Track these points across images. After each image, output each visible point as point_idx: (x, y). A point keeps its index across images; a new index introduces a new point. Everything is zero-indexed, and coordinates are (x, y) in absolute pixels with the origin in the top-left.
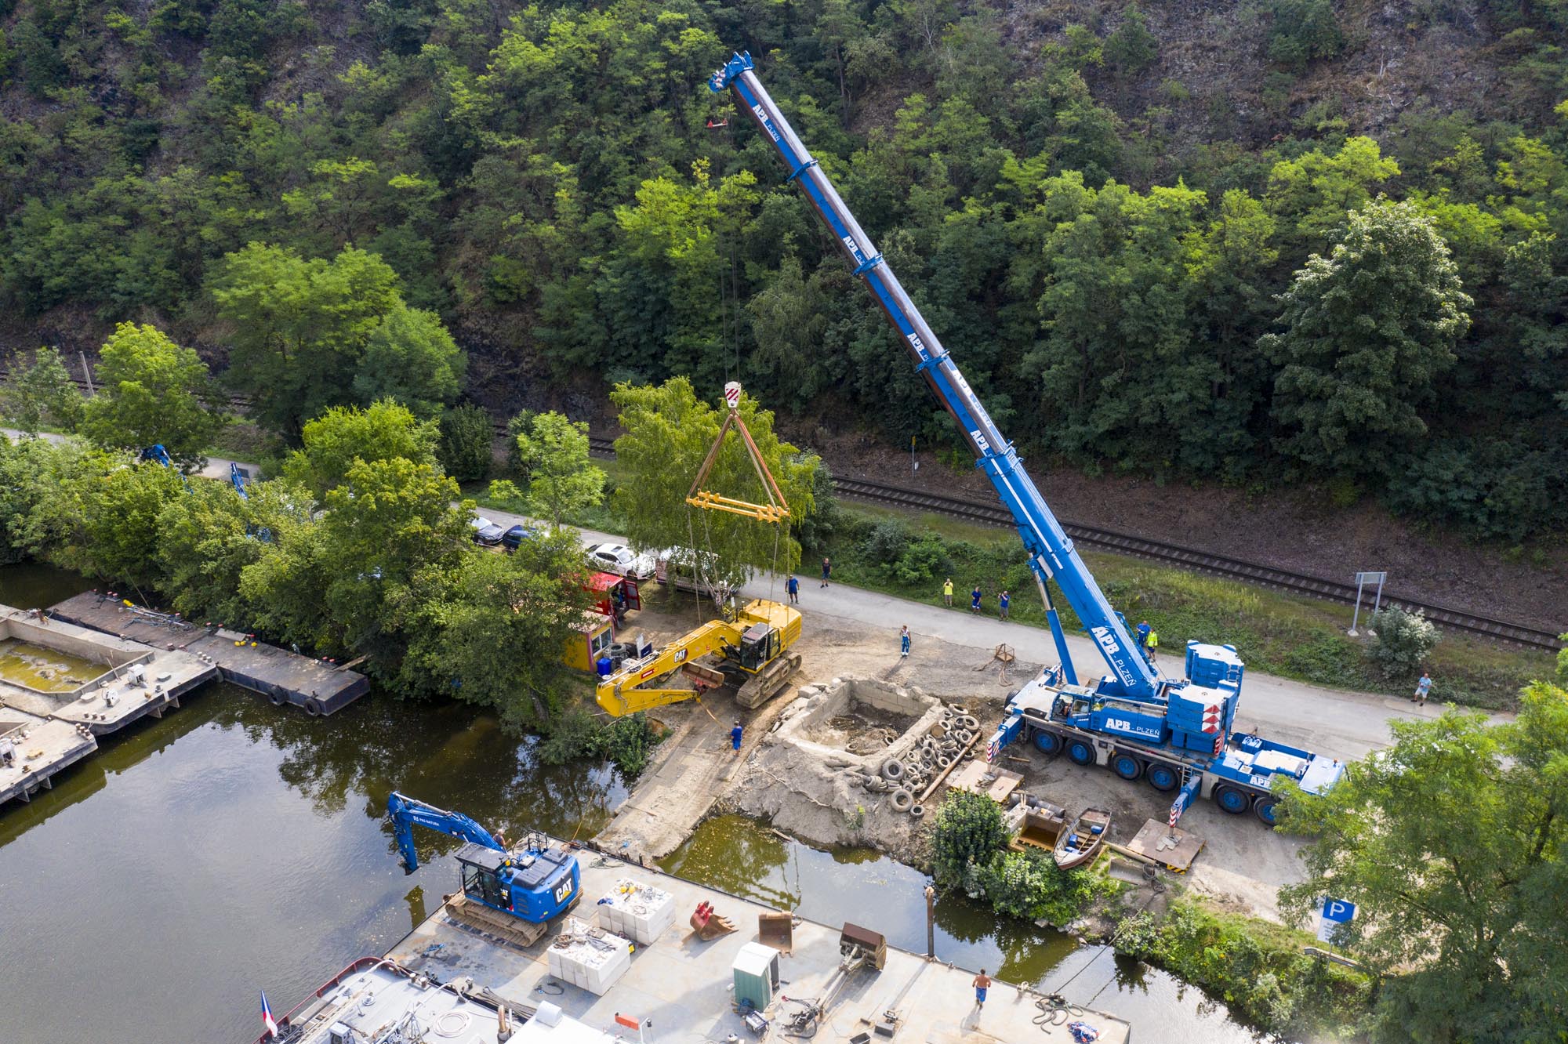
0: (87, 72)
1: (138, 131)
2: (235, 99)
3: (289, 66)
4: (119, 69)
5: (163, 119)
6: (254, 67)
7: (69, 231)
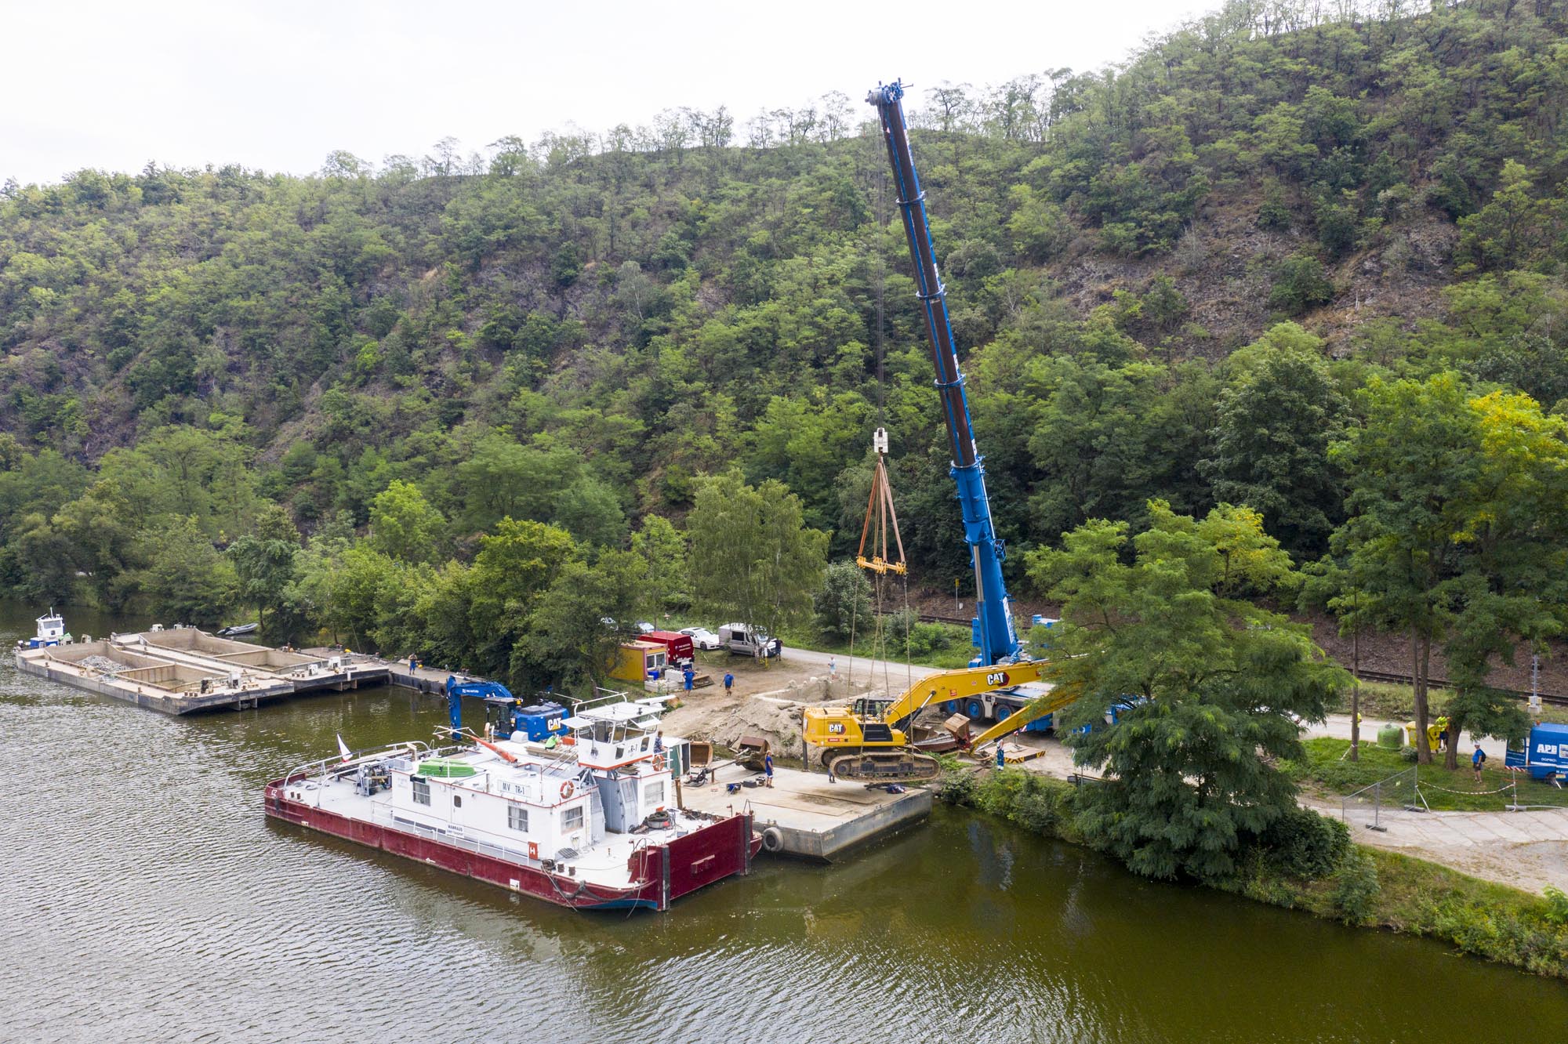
0: (426, 368)
1: (451, 406)
2: (521, 384)
3: (564, 363)
4: (448, 366)
5: (471, 399)
6: (539, 362)
7: (388, 467)
